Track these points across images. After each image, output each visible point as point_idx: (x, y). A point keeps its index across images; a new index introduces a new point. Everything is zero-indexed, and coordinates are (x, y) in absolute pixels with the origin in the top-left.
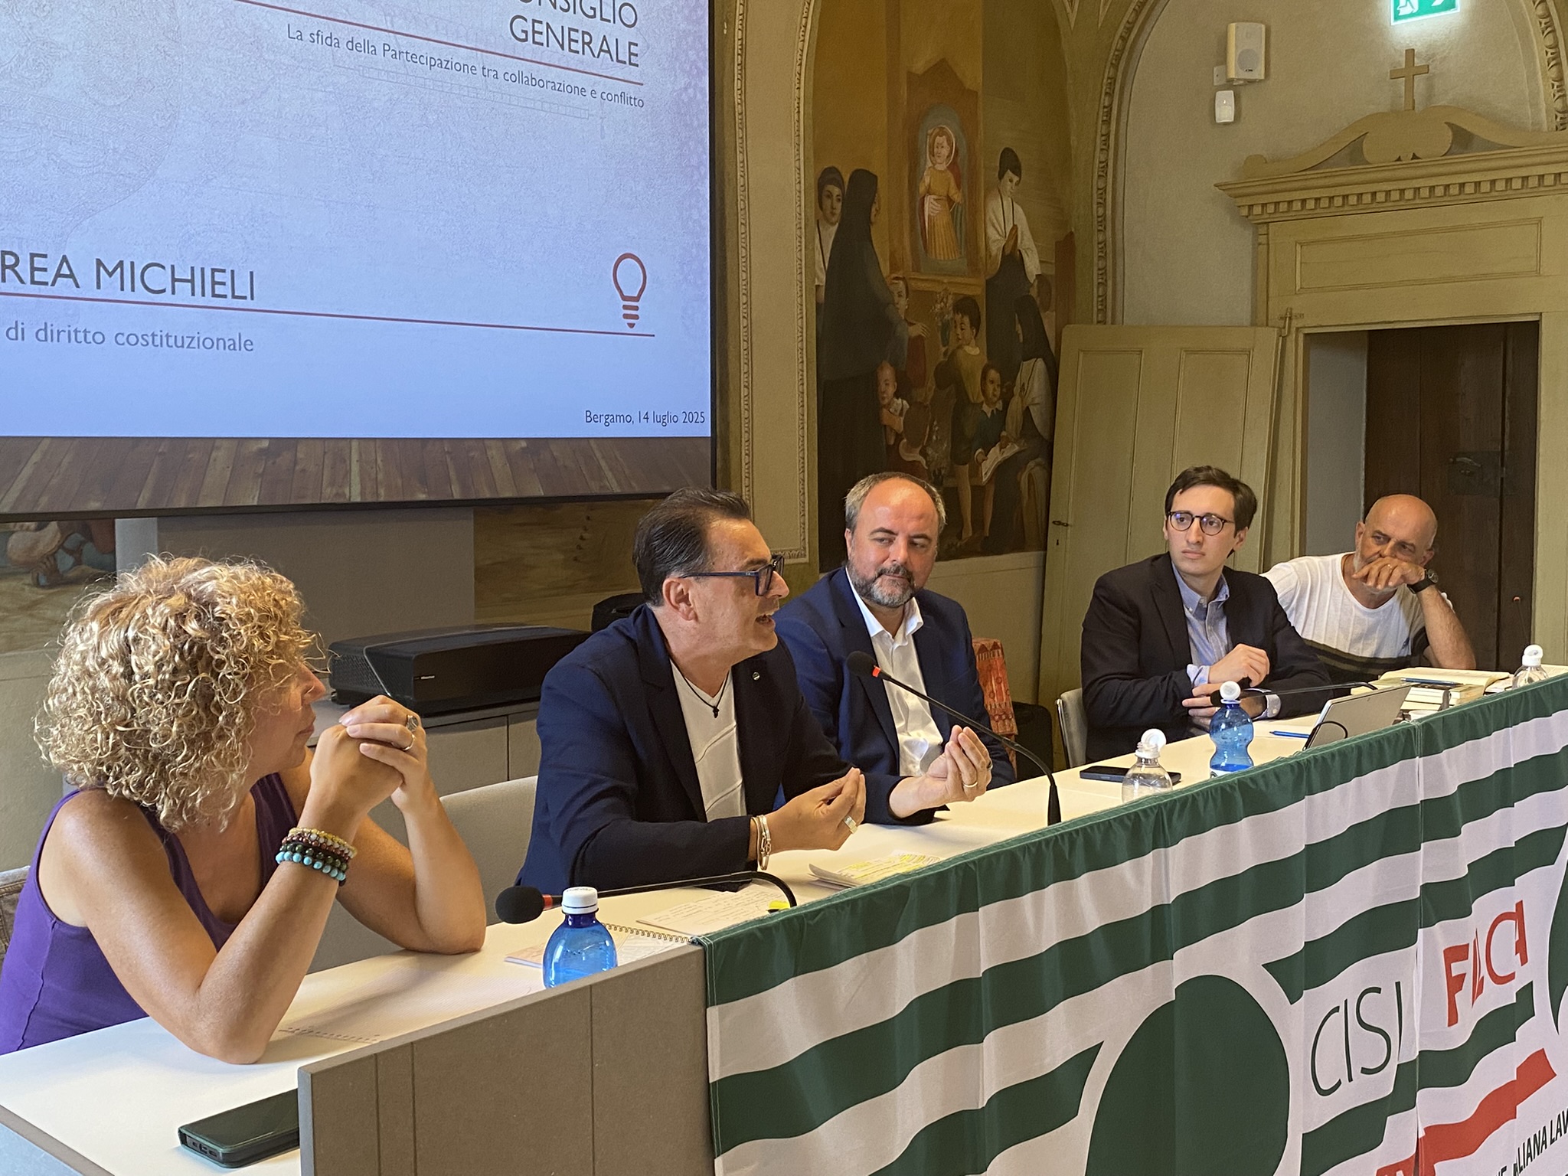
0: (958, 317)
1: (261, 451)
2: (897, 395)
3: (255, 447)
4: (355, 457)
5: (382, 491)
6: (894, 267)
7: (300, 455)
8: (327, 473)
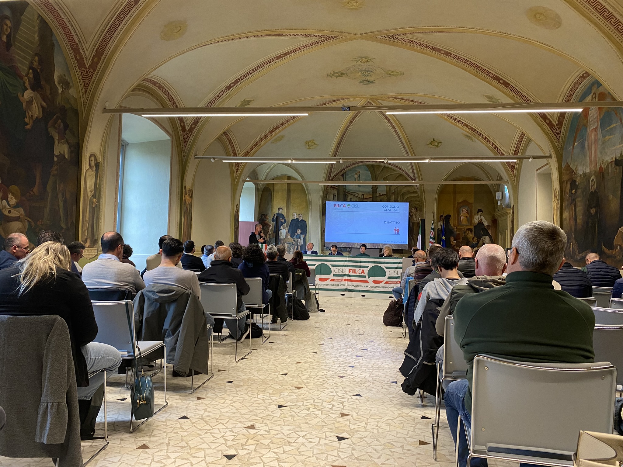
0: (467, 231)
2: (454, 240)
6: (454, 225)
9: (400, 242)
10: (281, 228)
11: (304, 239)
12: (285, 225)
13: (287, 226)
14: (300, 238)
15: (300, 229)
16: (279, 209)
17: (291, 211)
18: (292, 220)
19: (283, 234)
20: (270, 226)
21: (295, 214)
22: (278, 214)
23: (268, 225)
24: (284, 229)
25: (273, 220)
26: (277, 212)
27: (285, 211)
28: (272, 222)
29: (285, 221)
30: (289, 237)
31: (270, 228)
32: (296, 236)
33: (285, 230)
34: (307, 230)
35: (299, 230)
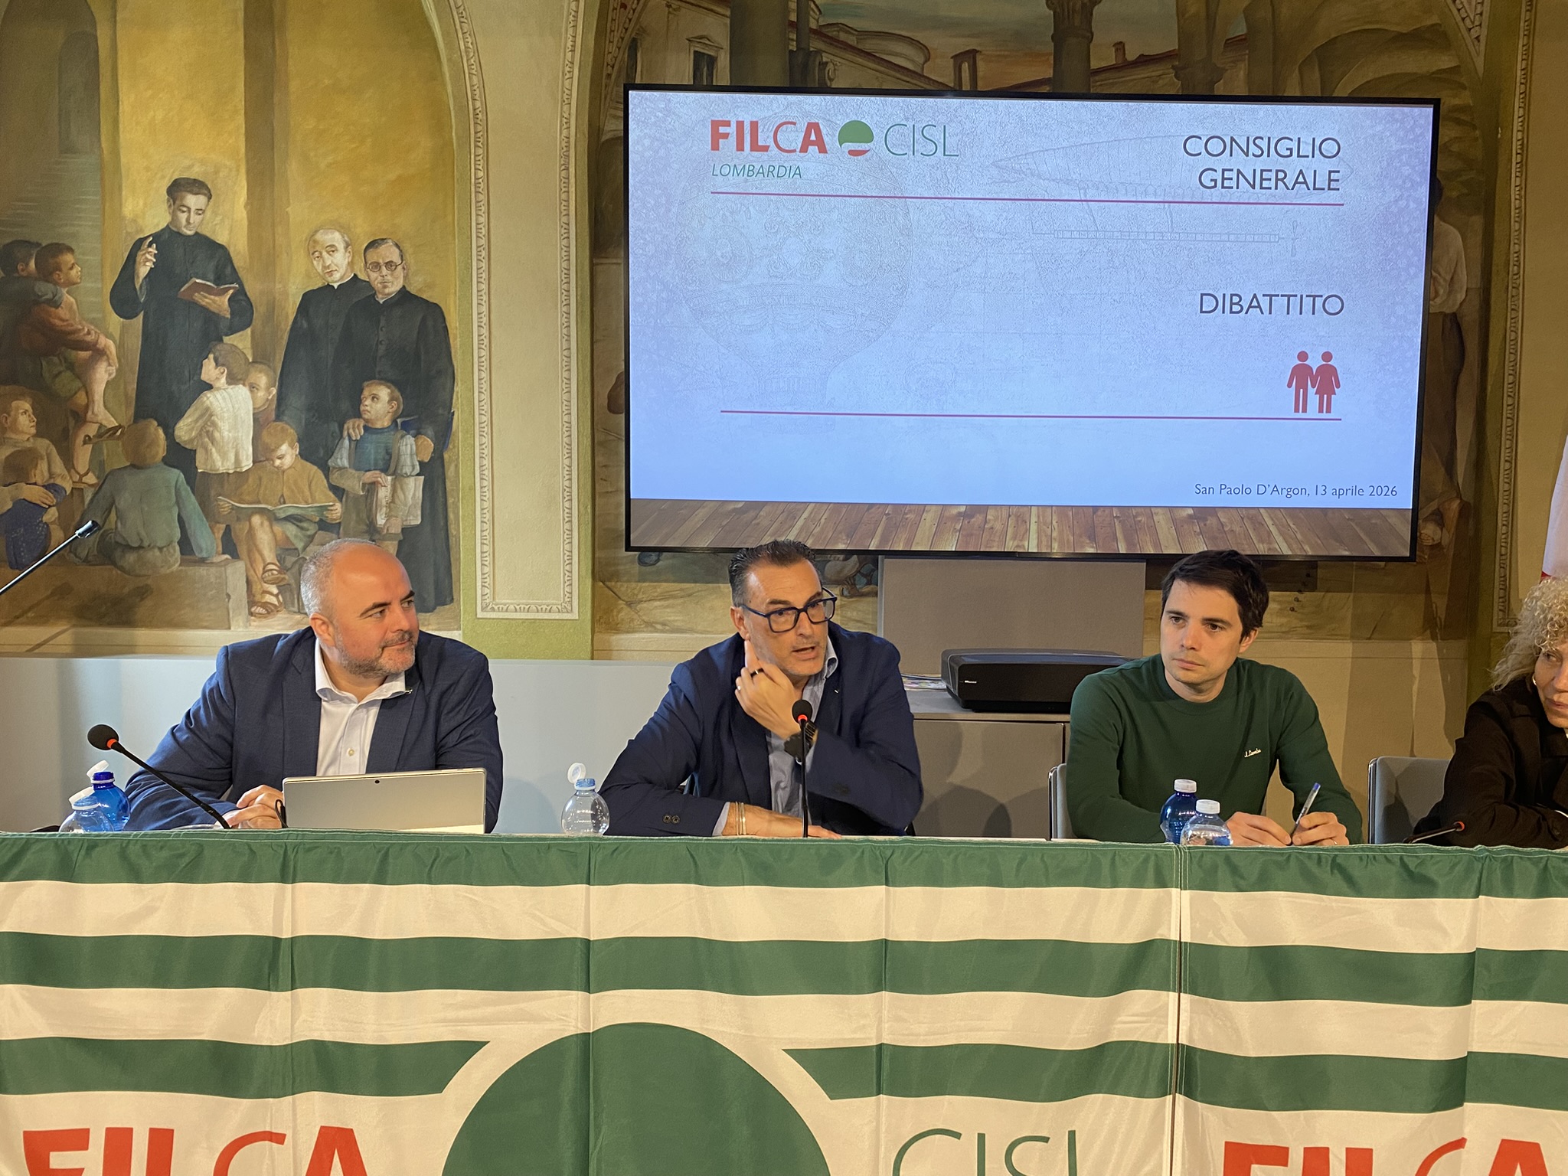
1: (960, 514)
3: (954, 511)
4: (1034, 519)
5: (1055, 546)
7: (989, 517)
8: (1010, 530)
9: (1338, 493)
10: (210, 370)
11: (434, 473)
12: (241, 341)
13: (261, 358)
14: (389, 464)
15: (386, 380)
16: (178, 189)
17: (298, 211)
18: (308, 298)
19: (225, 430)
20: (99, 353)
21: (336, 238)
22: (167, 239)
23: (82, 346)
24: (232, 380)
25: (123, 299)
26: (156, 219)
27: (241, 214)
28: (115, 321)
29: (243, 311)
30: (287, 454)
31: (102, 375)
32: (357, 445)
33: (242, 391)
34: (458, 388)
35: (384, 392)
